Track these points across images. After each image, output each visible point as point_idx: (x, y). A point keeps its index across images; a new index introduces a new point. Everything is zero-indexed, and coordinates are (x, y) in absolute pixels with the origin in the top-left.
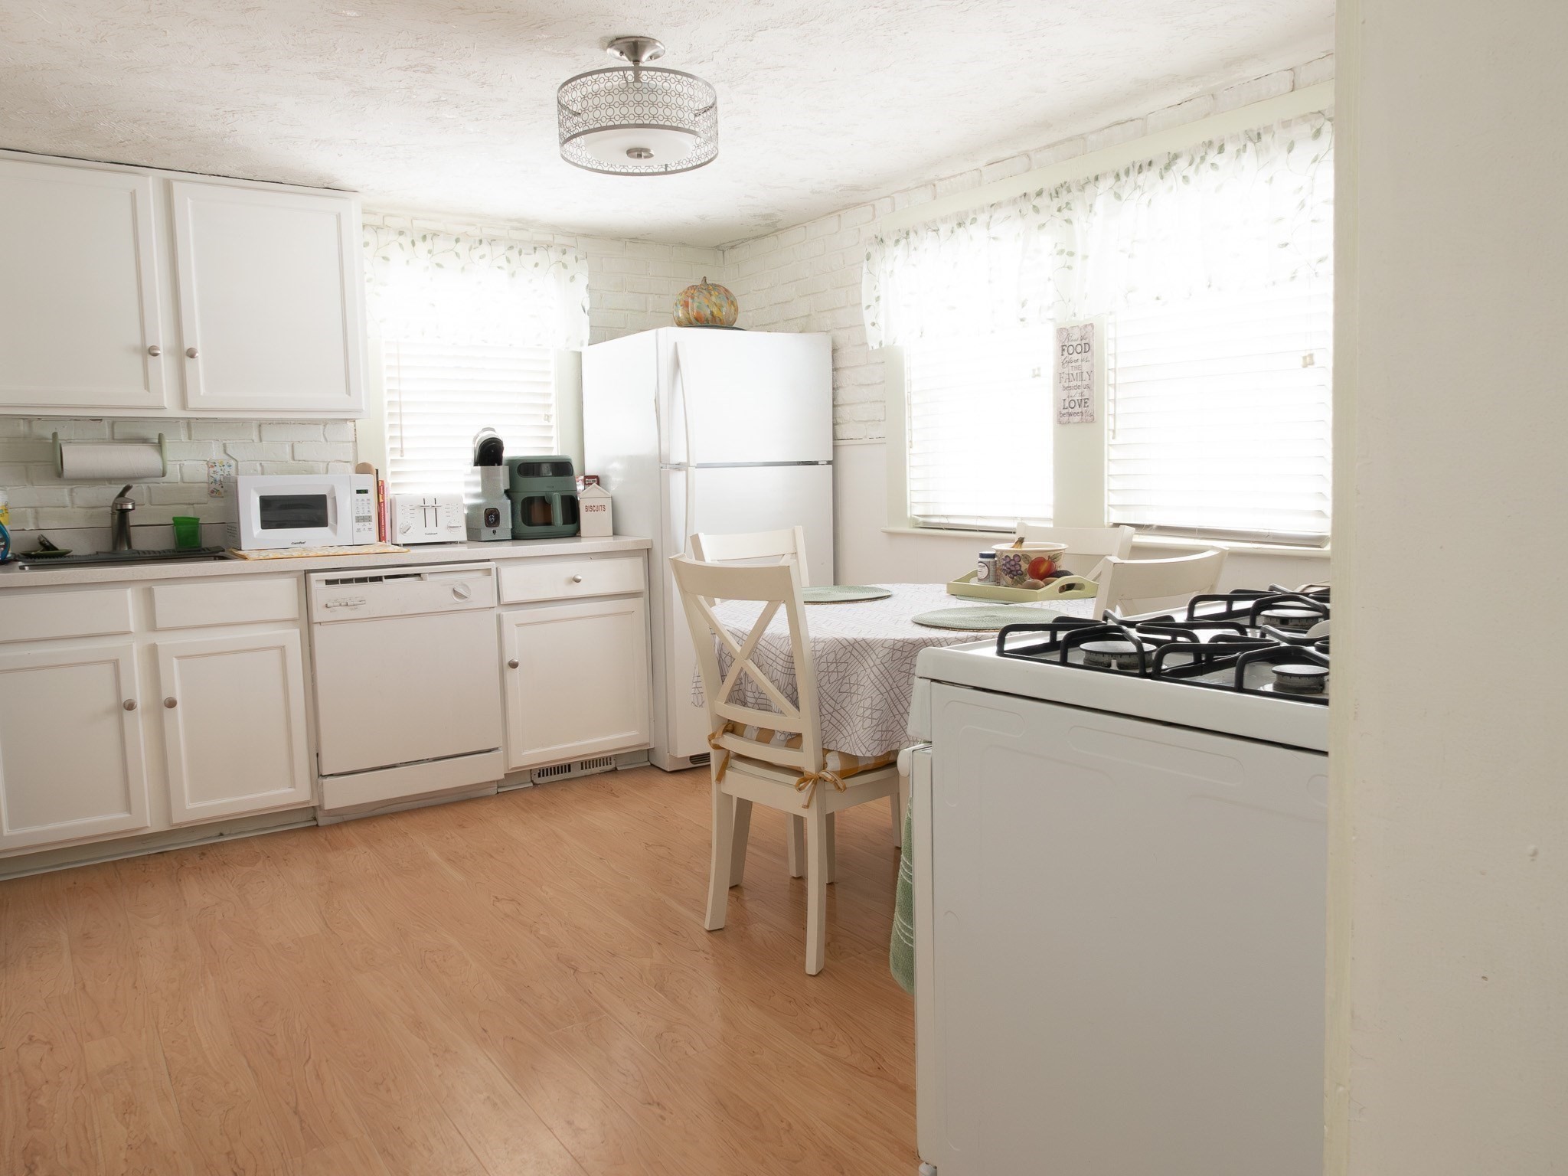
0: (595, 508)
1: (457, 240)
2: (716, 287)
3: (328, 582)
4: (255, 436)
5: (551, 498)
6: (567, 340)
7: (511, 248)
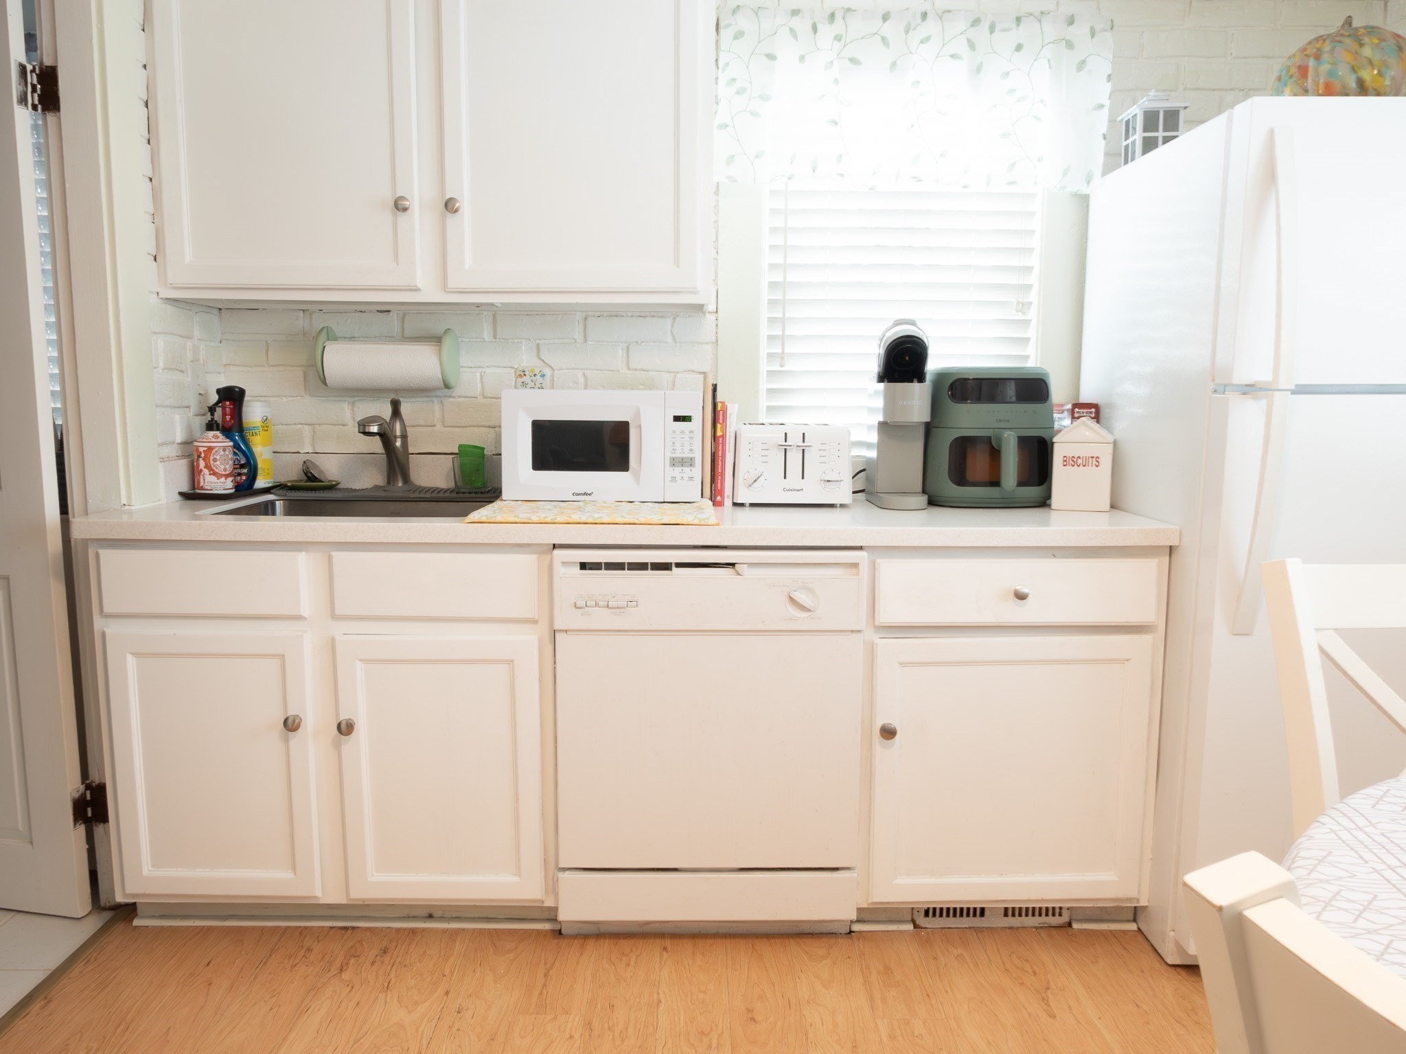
0: (1080, 461)
1: (885, 18)
2: (1372, 30)
3: (583, 566)
4: (578, 334)
5: (999, 440)
6: (1065, 174)
7: (976, 22)
